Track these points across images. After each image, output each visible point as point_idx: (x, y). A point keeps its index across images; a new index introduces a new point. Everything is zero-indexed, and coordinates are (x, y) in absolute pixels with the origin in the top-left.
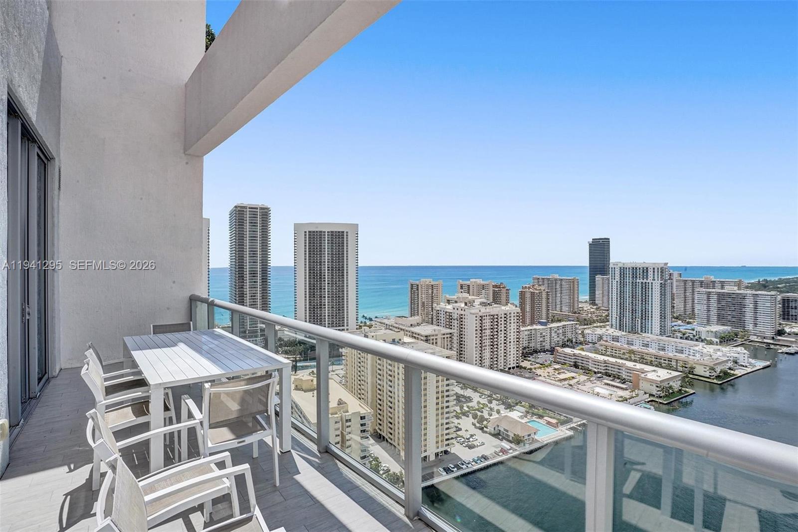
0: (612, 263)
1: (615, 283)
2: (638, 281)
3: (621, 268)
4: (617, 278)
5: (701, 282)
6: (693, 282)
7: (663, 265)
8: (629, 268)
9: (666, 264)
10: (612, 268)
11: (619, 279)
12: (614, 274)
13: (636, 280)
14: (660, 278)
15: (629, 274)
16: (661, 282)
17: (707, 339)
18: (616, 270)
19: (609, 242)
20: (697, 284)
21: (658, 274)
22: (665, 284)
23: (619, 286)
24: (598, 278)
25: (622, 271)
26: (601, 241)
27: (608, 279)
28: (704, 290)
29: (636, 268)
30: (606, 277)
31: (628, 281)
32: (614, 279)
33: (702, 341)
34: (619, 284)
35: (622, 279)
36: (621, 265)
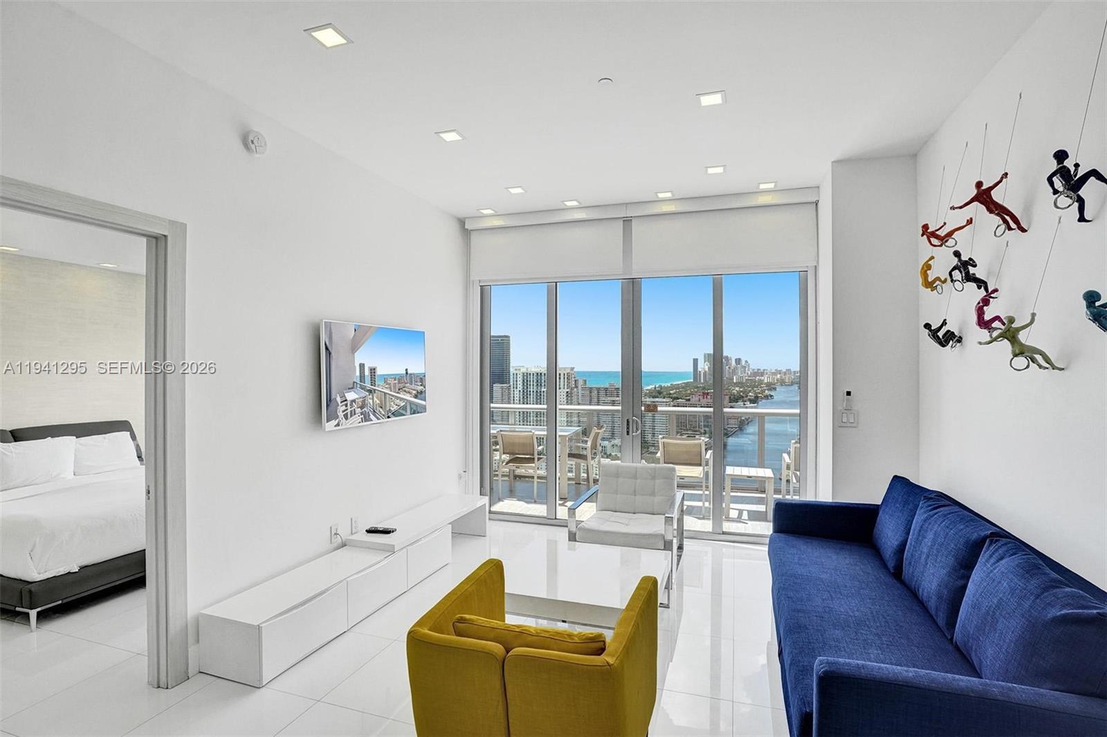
0: (513, 367)
1: (517, 392)
2: (543, 390)
3: (524, 373)
4: (520, 387)
5: (606, 389)
6: (598, 389)
7: (569, 371)
8: (533, 374)
9: (572, 369)
10: (514, 374)
11: (521, 387)
12: (517, 381)
13: (541, 388)
14: (566, 384)
15: (533, 381)
16: (568, 390)
17: (613, 454)
18: (519, 376)
19: (509, 340)
20: (602, 393)
21: (564, 382)
22: (571, 393)
23: (522, 397)
24: (497, 387)
25: (525, 377)
26: (500, 339)
27: (509, 388)
28: (609, 398)
29: (541, 374)
30: (505, 385)
31: (532, 390)
32: (517, 388)
33: (607, 457)
34: (521, 394)
35: (525, 388)
36: (523, 370)
